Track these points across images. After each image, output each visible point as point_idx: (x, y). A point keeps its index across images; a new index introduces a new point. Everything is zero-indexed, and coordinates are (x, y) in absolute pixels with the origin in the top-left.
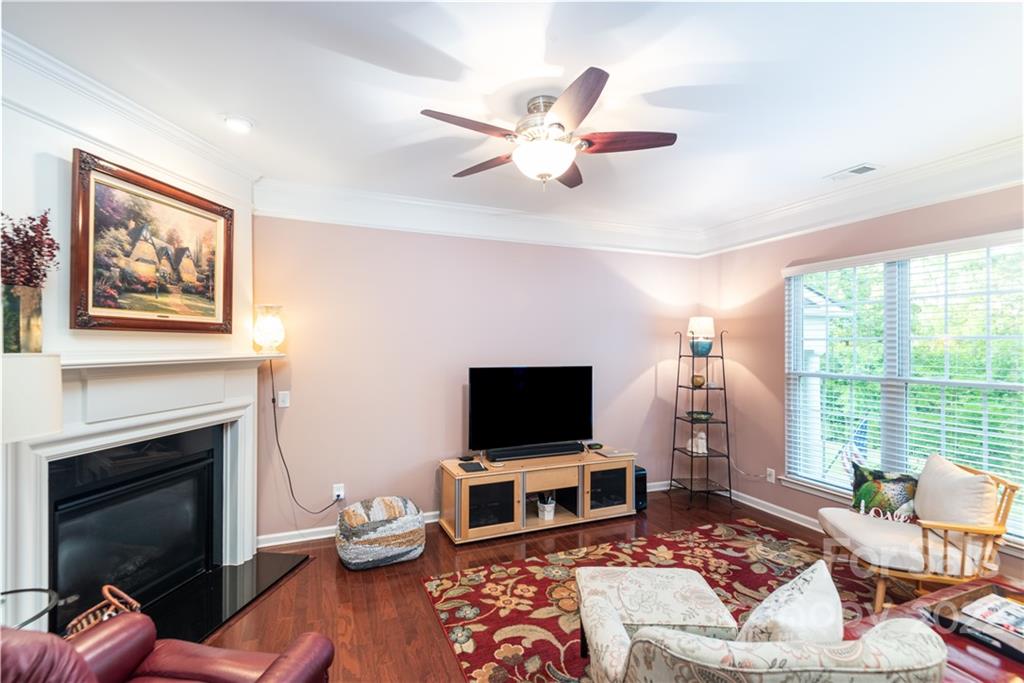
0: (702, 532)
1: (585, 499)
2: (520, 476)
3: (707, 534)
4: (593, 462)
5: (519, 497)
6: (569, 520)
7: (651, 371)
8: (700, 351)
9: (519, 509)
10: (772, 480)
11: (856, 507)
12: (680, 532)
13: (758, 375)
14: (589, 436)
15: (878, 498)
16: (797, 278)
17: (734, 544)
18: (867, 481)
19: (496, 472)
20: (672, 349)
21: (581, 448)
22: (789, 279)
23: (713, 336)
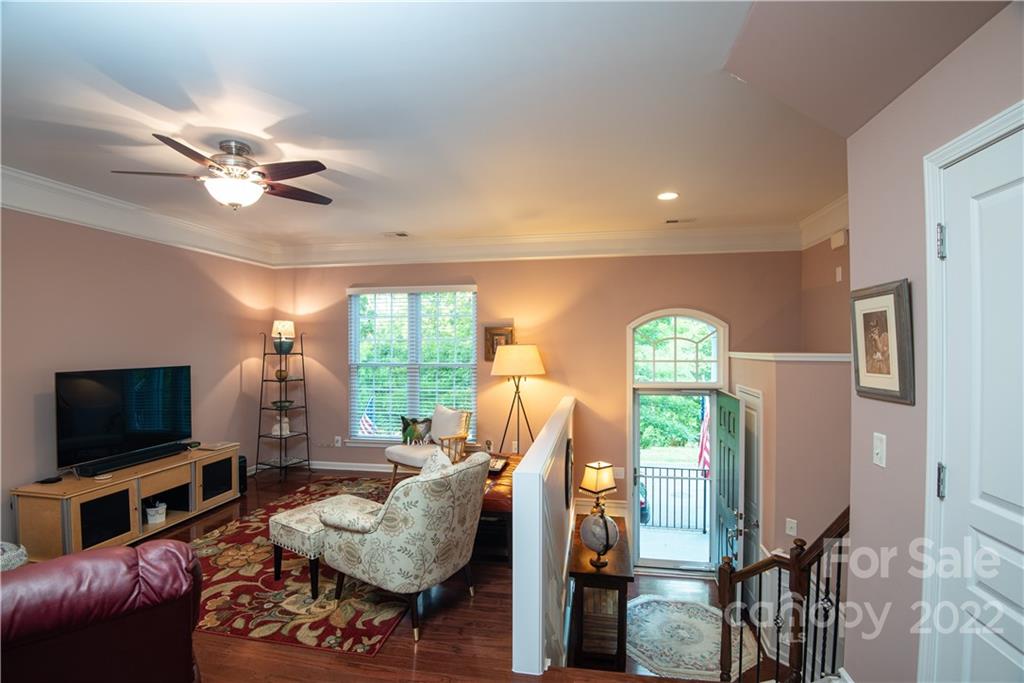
0: (301, 492)
1: (196, 492)
2: (135, 483)
3: (305, 492)
4: (199, 457)
5: (134, 503)
6: (181, 517)
7: (238, 367)
8: (283, 349)
9: (135, 517)
10: (339, 445)
11: (405, 442)
12: (286, 497)
13: (327, 367)
14: (189, 436)
15: (416, 433)
16: (357, 296)
17: (328, 492)
18: (409, 425)
19: (105, 484)
20: (258, 348)
21: (185, 448)
22: (350, 296)
23: (293, 336)
